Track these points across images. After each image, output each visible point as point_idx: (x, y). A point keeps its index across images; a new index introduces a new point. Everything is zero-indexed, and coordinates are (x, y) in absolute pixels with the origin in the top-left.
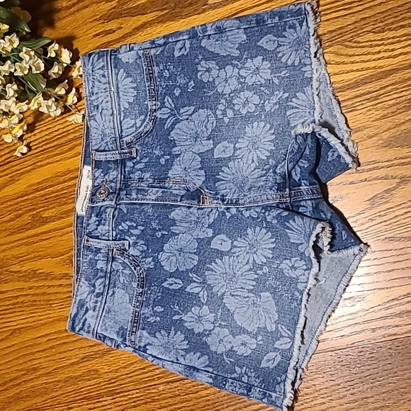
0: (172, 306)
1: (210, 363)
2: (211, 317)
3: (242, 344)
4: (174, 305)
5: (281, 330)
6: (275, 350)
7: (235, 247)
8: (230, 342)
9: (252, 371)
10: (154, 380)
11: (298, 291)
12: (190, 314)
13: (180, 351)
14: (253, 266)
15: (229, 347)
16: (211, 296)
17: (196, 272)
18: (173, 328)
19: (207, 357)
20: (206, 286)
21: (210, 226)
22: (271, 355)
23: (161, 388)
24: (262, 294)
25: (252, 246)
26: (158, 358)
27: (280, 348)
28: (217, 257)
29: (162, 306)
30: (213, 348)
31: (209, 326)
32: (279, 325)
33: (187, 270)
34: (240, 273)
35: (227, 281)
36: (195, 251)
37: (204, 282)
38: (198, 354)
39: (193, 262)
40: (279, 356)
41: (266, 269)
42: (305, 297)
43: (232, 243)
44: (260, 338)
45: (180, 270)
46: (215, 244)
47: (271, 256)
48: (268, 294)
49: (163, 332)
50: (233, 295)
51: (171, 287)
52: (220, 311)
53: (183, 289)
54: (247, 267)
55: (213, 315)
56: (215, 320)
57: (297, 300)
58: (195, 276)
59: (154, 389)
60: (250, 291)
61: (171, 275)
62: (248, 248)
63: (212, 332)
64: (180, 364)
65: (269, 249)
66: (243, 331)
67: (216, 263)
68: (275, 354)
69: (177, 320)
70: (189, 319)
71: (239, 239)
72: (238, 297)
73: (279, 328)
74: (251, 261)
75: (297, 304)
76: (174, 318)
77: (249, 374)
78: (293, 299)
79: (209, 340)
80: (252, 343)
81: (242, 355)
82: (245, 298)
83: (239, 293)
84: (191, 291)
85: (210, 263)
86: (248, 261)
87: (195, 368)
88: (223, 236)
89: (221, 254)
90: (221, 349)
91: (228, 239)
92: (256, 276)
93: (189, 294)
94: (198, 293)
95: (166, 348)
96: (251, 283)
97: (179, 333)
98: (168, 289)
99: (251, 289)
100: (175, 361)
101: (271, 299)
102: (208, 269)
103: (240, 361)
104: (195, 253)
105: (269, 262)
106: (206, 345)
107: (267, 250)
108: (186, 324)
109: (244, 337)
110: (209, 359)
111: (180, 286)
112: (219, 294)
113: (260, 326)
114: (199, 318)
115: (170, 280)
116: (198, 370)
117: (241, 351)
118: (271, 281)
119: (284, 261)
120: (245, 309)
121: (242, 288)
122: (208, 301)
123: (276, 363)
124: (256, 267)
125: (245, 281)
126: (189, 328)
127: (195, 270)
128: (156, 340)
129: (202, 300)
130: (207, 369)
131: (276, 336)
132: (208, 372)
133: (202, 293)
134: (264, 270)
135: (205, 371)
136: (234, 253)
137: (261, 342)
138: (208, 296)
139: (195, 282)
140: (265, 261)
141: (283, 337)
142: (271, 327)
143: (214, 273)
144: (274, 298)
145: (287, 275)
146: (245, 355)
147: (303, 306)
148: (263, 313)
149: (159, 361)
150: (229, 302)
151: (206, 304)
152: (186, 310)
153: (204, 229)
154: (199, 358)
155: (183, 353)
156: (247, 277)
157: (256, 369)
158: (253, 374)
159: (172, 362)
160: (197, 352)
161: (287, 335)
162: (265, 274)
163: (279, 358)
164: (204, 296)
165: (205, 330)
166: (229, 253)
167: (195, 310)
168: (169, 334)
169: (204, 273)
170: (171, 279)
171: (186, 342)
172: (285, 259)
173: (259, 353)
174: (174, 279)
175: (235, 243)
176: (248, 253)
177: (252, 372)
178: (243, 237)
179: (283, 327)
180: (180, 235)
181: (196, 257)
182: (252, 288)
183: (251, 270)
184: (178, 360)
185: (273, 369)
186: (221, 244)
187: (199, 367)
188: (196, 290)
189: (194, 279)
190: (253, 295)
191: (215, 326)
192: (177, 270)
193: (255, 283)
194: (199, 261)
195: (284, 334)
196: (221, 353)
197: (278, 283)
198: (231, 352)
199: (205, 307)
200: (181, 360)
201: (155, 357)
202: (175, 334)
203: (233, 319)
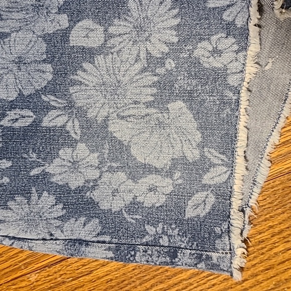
0: (25, 156)
1: (104, 228)
2: (94, 158)
3: (150, 190)
4: (27, 153)
5: (209, 156)
6: (205, 187)
7: (111, 36)
8: (130, 191)
9: (173, 226)
10: (19, 269)
11: (231, 88)
12: (57, 161)
13: (53, 222)
14: (148, 64)
15: (129, 198)
16: (87, 125)
17: (53, 93)
18: (34, 189)
19: (97, 220)
20: (75, 111)
21: (61, 10)
22: (199, 197)
23: (33, 277)
24: (169, 106)
25: (139, 29)
26: (19, 239)
27: (212, 183)
28: (84, 60)
29: (9, 159)
30: (104, 206)
31: (93, 174)
32: (206, 149)
33: (37, 91)
34: (127, 78)
35: (108, 96)
36: (45, 56)
37: (70, 105)
38: (83, 219)
39: (44, 76)
40: (211, 195)
41: (170, 64)
42: (244, 95)
43: (106, 30)
44: (177, 175)
45: (26, 93)
46: (77, 38)
47: (176, 40)
48: (180, 104)
49: (19, 198)
50: (123, 118)
51: (17, 125)
52: (107, 146)
53: (36, 124)
54: (138, 66)
55: (96, 155)
56: (101, 163)
57: (230, 104)
58: (53, 98)
59: (21, 281)
60: (149, 105)
61: (12, 106)
62: (134, 34)
63: (99, 183)
64: (56, 239)
65: (171, 28)
66: (149, 169)
67: (84, 71)
68: (205, 193)
69: (38, 176)
70: (58, 170)
71: (116, 21)
72: (132, 119)
73: (206, 154)
74: (143, 55)
75: (232, 110)
76: (32, 174)
77: (170, 232)
78: (224, 103)
79: (96, 195)
80: (166, 185)
81: (153, 206)
82: (143, 117)
83: (131, 112)
84: (51, 124)
85: (74, 72)
86: (138, 56)
87: (81, 242)
88: (87, 23)
89: (89, 54)
90: (117, 205)
91: (98, 26)
92: (156, 79)
93: (49, 129)
94: (64, 126)
95: (29, 221)
96: (149, 91)
97: (45, 194)
98: (11, 129)
99: (150, 102)
100: (48, 237)
101: (185, 110)
102: (74, 83)
103: (152, 216)
104: (44, 61)
105: (174, 50)
106: (93, 204)
107: (168, 32)
108: (54, 180)
109: (151, 179)
110: (101, 222)
111: (30, 120)
112: (100, 119)
113: (176, 156)
114: (75, 164)
115: (12, 115)
116: (87, 243)
117: (151, 200)
118: (182, 82)
119: (199, 45)
120: (147, 135)
121: (136, 103)
122: (83, 134)
123: (208, 208)
124: (153, 63)
125: (138, 91)
126: (60, 183)
127: (52, 88)
128: (10, 214)
129: (74, 135)
130: (101, 239)
131: (203, 166)
132: (104, 242)
133: (70, 124)
134: (168, 66)
135: (98, 242)
136: (111, 48)
137: (180, 181)
138: (82, 127)
139: (55, 108)
140: (167, 50)
141: (214, 165)
142: (193, 154)
143: (83, 88)
144: (191, 109)
145: (206, 65)
146: (157, 205)
147: (242, 111)
148: (175, 136)
149: (21, 243)
150: (119, 130)
151: (81, 141)
152: (50, 156)
153: (52, 16)
154: (85, 225)
155: (59, 223)
156: (141, 83)
157: (180, 222)
158: (176, 232)
159: (44, 239)
160: (80, 216)
161: (220, 162)
162: (170, 72)
163: (212, 199)
164: (74, 128)
165: (87, 181)
166: (103, 50)
167: (65, 153)
168: (29, 199)
169: (67, 90)
170: (13, 112)
171: (61, 206)
172: (201, 40)
173: (179, 198)
174: (18, 111)
175: (112, 30)
176: (135, 42)
177: (173, 229)
178: (123, 16)
179: (212, 151)
180: (13, 35)
181: (49, 67)
182: (152, 99)
183: (144, 70)
184: (51, 235)
185: (205, 217)
186: (87, 36)
187: (88, 239)
188: (60, 122)
189: (53, 103)
190: (154, 111)
191: (102, 173)
192: (21, 94)
193: (155, 91)
194: (56, 73)
195: (216, 161)
196: (118, 209)
197: (194, 82)
198: (134, 206)
199: (81, 146)
200: (58, 234)
201: (14, 238)
202: (39, 197)
203: (130, 155)
